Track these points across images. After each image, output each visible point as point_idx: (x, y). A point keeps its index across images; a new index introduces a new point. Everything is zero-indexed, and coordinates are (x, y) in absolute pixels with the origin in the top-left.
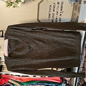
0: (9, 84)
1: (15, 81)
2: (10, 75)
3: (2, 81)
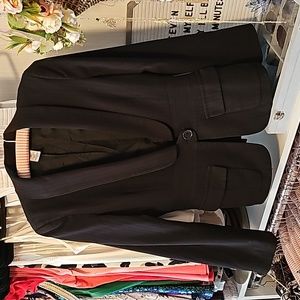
2: (43, 268)
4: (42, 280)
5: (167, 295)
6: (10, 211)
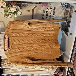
6: (2, 61)
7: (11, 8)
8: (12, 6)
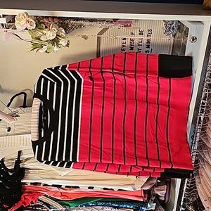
0: (41, 204)
1: (51, 198)
2: (41, 186)
3: (25, 199)
4: (41, 194)
5: (118, 208)
7: (45, 32)
8: (46, 27)
